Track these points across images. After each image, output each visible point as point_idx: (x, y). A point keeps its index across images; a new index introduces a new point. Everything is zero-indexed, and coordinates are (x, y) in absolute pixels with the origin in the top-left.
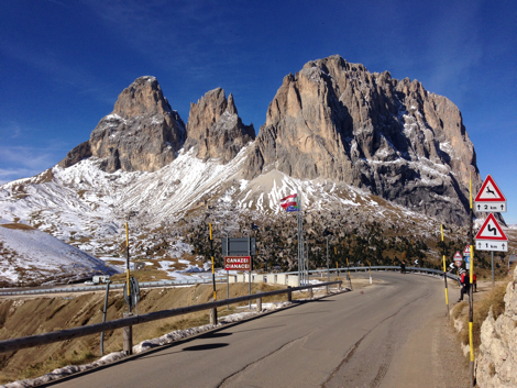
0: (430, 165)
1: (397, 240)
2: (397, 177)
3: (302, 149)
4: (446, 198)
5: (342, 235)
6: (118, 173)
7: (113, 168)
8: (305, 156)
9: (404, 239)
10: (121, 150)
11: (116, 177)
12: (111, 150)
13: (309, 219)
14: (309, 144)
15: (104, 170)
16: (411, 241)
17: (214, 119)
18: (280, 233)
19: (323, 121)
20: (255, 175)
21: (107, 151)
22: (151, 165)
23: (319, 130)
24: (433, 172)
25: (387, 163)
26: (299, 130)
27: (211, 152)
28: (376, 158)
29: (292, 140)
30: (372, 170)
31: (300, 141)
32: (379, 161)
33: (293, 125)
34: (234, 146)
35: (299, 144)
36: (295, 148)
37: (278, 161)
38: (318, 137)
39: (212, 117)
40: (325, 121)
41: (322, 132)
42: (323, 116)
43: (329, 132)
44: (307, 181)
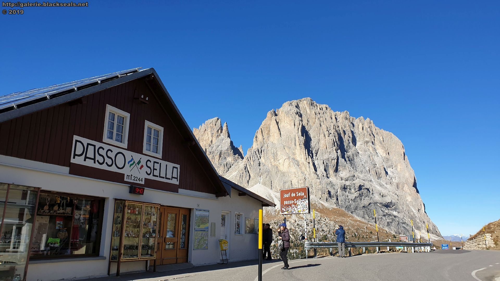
0: (381, 185)
2: (356, 194)
3: (281, 168)
4: (395, 213)
8: (283, 174)
14: (286, 164)
17: (212, 141)
23: (294, 154)
24: (384, 191)
25: (348, 183)
26: (279, 153)
28: (339, 178)
29: (273, 161)
30: (336, 187)
31: (280, 162)
32: (342, 181)
33: (274, 149)
34: (227, 163)
35: (278, 164)
36: (276, 167)
37: (262, 176)
38: (294, 159)
39: (210, 140)
40: (299, 147)
41: (297, 155)
42: (297, 143)
43: (302, 156)
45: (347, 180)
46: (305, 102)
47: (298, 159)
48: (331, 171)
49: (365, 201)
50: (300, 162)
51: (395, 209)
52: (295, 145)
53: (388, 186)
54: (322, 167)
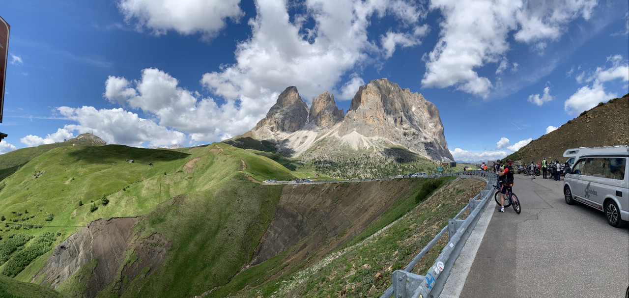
0: (426, 133)
1: (411, 166)
2: (411, 138)
3: (368, 122)
4: (432, 148)
5: (386, 163)
6: (278, 132)
7: (276, 130)
8: (370, 126)
9: (414, 166)
10: (280, 122)
11: (278, 134)
12: (275, 122)
13: (371, 156)
14: (371, 120)
15: (272, 131)
16: (417, 167)
18: (357, 162)
19: (379, 109)
20: (345, 134)
21: (273, 122)
22: (294, 128)
23: (376, 114)
24: (427, 136)
25: (407, 131)
26: (367, 113)
28: (402, 128)
29: (363, 118)
30: (400, 133)
32: (404, 130)
33: (363, 111)
35: (366, 120)
36: (364, 121)
37: (356, 127)
38: (375, 116)
41: (378, 114)
42: (378, 107)
43: (381, 115)
44: (370, 138)
46: (383, 81)
47: (378, 116)
48: (398, 125)
49: (416, 142)
50: (380, 118)
51: (432, 146)
53: (429, 133)
54: (393, 122)
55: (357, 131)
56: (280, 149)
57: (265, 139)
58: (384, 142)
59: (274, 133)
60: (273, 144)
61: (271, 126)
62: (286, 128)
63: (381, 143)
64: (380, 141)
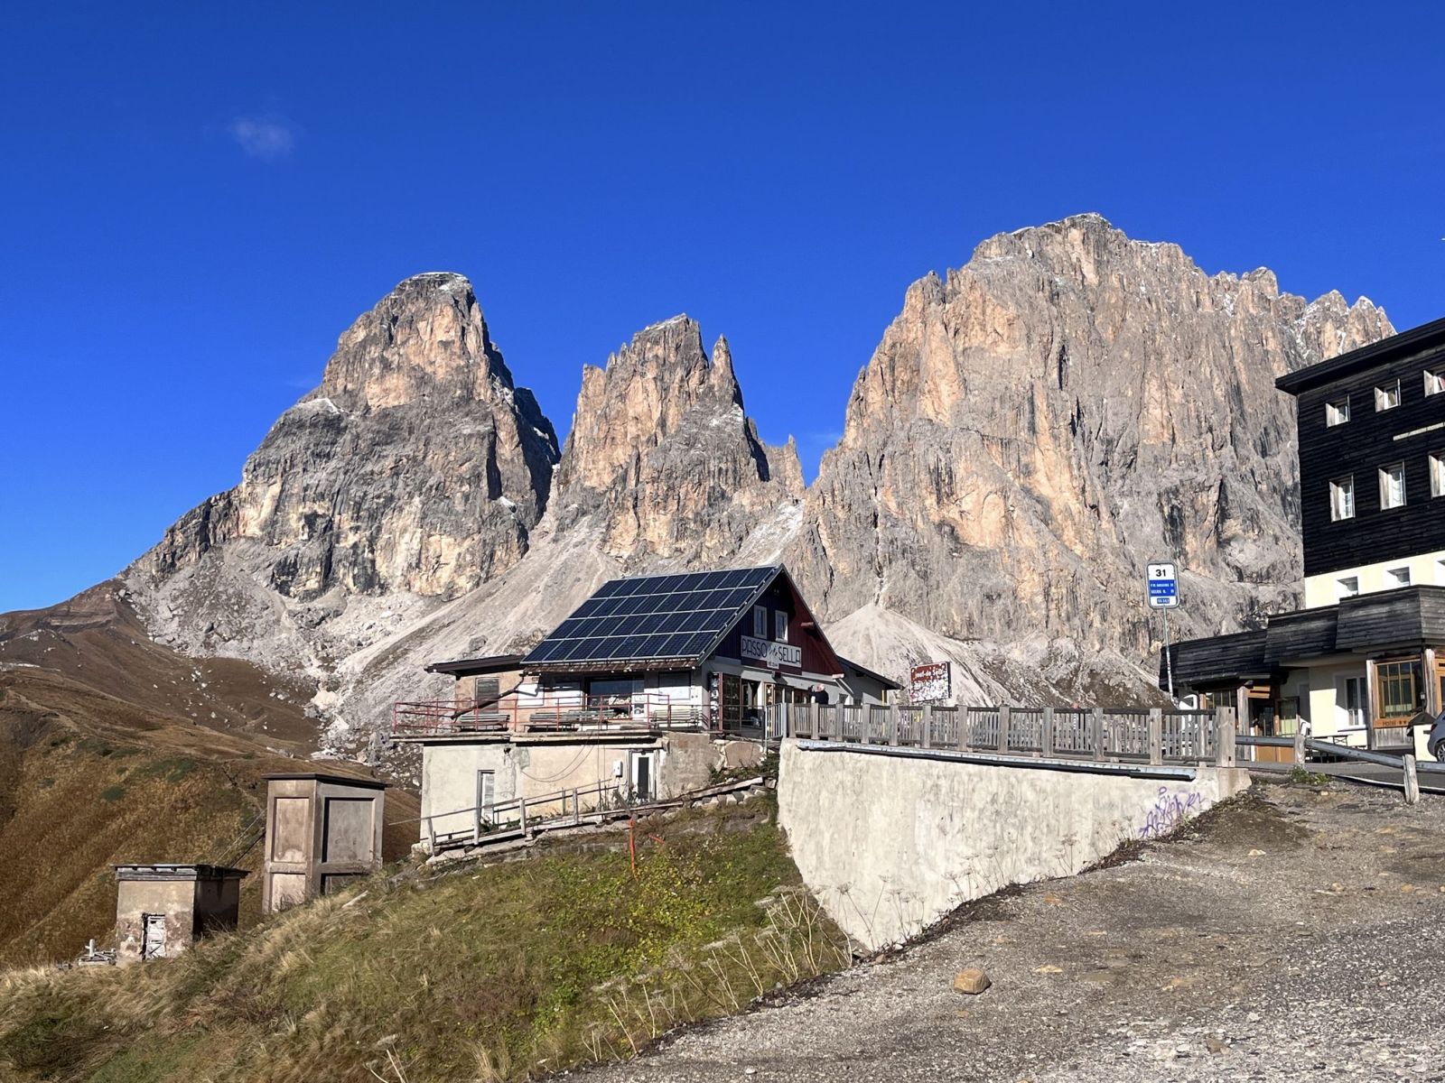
3: (971, 533)
6: (329, 599)
7: (313, 584)
8: (982, 558)
10: (344, 520)
11: (325, 615)
12: (310, 520)
14: (993, 517)
15: (283, 589)
17: (662, 423)
19: (1045, 439)
21: (294, 521)
22: (445, 575)
23: (1028, 471)
25: (1267, 592)
26: (961, 468)
27: (651, 535)
28: (1228, 569)
29: (935, 503)
31: (964, 507)
32: (1242, 584)
33: (939, 452)
34: (731, 516)
35: (957, 517)
36: (947, 529)
37: (886, 572)
38: (1027, 491)
39: (656, 415)
40: (1050, 441)
41: (1041, 476)
42: (1042, 423)
43: (1064, 479)
44: (987, 647)
45: (1262, 578)
46: (1075, 234)
47: (1045, 490)
48: (1192, 543)
50: (1056, 506)
52: (1033, 429)
54: (1153, 527)
55: (897, 604)
56: (341, 725)
57: (230, 651)
58: (1092, 674)
59: (294, 604)
60: (286, 685)
61: (276, 555)
62: (390, 566)
63: (1066, 685)
64: (1061, 671)
